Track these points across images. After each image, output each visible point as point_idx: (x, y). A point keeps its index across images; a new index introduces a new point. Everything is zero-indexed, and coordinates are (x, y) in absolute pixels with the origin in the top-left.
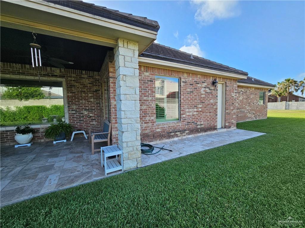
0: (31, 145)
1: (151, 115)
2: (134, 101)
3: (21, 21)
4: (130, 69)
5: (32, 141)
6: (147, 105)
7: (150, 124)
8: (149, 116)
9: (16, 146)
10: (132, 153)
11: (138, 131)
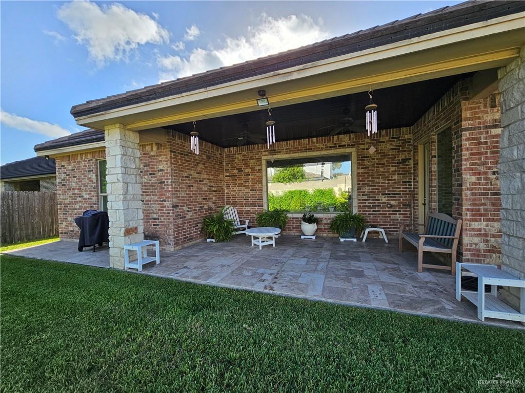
0: (316, 238)
5: (316, 233)
9: (302, 237)
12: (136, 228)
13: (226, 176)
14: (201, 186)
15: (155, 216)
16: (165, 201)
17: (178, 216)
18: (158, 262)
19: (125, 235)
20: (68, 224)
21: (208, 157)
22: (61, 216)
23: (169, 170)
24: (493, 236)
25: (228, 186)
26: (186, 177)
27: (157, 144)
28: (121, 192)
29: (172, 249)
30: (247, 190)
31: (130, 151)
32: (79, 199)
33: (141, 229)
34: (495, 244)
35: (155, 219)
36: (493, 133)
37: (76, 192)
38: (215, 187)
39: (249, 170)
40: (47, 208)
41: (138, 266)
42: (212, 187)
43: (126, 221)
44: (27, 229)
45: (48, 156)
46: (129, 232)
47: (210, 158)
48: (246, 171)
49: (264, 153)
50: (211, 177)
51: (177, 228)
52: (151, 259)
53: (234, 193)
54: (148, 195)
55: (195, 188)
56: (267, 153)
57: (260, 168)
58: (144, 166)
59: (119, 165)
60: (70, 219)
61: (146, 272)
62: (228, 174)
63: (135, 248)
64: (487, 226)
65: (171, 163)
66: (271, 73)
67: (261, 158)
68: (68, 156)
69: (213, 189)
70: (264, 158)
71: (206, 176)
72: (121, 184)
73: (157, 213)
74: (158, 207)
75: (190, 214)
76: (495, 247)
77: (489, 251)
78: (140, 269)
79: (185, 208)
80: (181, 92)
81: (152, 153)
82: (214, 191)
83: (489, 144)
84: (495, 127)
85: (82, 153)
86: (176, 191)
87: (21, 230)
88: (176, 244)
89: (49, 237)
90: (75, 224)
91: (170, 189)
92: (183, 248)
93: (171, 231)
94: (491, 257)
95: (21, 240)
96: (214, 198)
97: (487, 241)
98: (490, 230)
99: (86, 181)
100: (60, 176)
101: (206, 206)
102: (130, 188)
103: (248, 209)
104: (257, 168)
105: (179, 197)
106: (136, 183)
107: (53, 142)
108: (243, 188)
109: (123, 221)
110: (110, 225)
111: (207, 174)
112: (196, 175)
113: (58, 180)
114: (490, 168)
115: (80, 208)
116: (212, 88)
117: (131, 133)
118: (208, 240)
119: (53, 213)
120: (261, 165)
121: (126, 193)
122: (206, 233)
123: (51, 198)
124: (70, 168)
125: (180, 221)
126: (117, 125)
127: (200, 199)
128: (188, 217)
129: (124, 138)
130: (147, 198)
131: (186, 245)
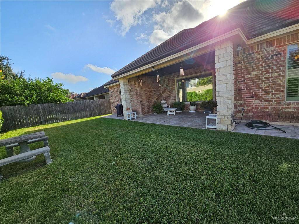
0: (195, 112)
1: (275, 93)
2: (226, 84)
3: (177, 60)
4: (222, 62)
5: (196, 110)
6: (270, 82)
7: (274, 103)
8: (272, 94)
9: (190, 112)
10: (223, 120)
11: (228, 106)
12: (129, 108)
13: (162, 88)
14: (150, 94)
15: (136, 105)
16: (138, 100)
17: (142, 105)
18: (136, 118)
19: (127, 110)
20: (114, 109)
21: (153, 82)
22: (112, 106)
23: (138, 89)
24: (239, 106)
25: (163, 92)
26: (144, 91)
27: (134, 81)
28: (125, 98)
29: (141, 116)
30: (170, 93)
31: (126, 86)
32: (116, 101)
33: (131, 109)
34: (239, 109)
35: (136, 106)
36: (238, 66)
37: (115, 98)
38: (157, 93)
39: (170, 85)
40: (108, 104)
41: (130, 119)
42: (156, 93)
43: (127, 106)
44: (104, 111)
45: (107, 88)
46: (128, 109)
47: (154, 82)
48: (169, 85)
49: (175, 77)
50: (155, 90)
51: (142, 109)
52: (134, 117)
53: (165, 95)
54: (133, 98)
55: (148, 95)
56: (176, 77)
57: (174, 83)
58: (132, 88)
59: (123, 90)
60: (114, 107)
61: (132, 120)
62: (162, 87)
63: (129, 114)
64: (237, 102)
65: (139, 87)
66: (153, 63)
67: (174, 79)
68: (112, 87)
69: (156, 94)
70: (175, 79)
71: (152, 90)
72: (124, 96)
73: (136, 104)
74: (136, 102)
75: (147, 104)
76: (239, 110)
77: (237, 112)
78: (131, 120)
79: (145, 102)
80: (134, 70)
81: (133, 84)
82: (157, 95)
83: (237, 71)
84: (239, 63)
85: (115, 86)
86: (141, 96)
87: (103, 111)
88: (142, 114)
89: (110, 114)
90: (115, 109)
91: (139, 96)
92: (145, 115)
93: (140, 110)
94: (238, 114)
95: (103, 114)
96: (157, 98)
97: (237, 108)
98: (237, 104)
99: (117, 95)
100: (110, 94)
101: (153, 101)
102: (127, 97)
103: (171, 101)
104: (173, 84)
105: (142, 98)
106: (128, 95)
107: (107, 83)
108: (168, 93)
109: (126, 106)
110: (123, 107)
111: (153, 89)
112: (148, 90)
113: (110, 95)
114: (237, 80)
115: (116, 103)
116: (140, 68)
117: (126, 80)
118: (154, 113)
119: (110, 106)
120: (174, 82)
121: (126, 98)
122: (153, 111)
123: (109, 101)
124: (112, 91)
125: (143, 106)
126: (122, 79)
127: (151, 98)
128: (146, 105)
129: (124, 82)
130: (133, 99)
131: (146, 115)
